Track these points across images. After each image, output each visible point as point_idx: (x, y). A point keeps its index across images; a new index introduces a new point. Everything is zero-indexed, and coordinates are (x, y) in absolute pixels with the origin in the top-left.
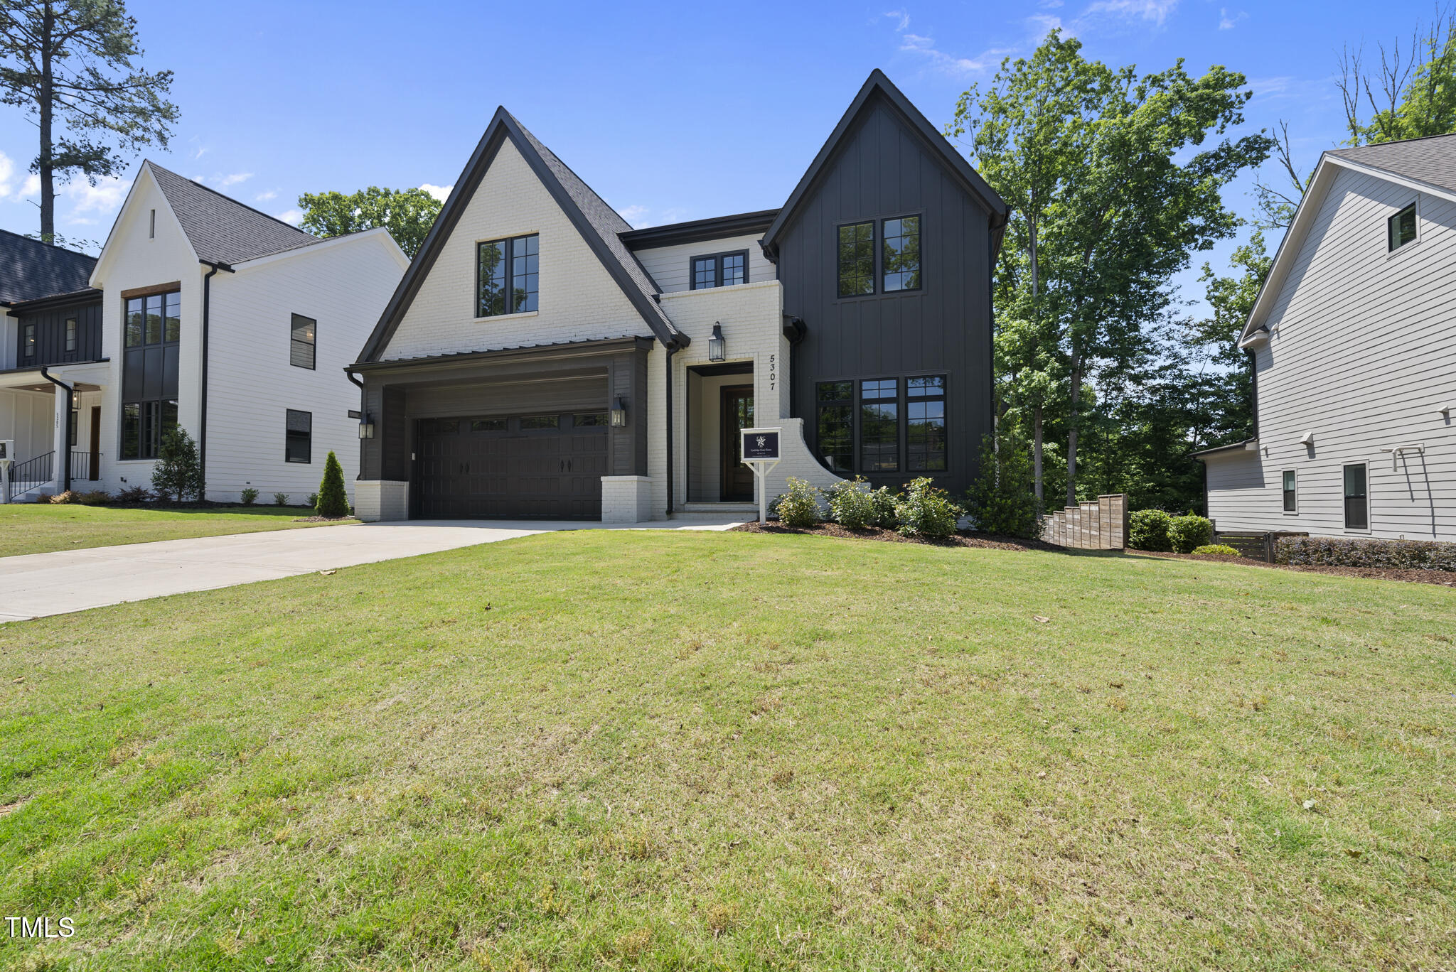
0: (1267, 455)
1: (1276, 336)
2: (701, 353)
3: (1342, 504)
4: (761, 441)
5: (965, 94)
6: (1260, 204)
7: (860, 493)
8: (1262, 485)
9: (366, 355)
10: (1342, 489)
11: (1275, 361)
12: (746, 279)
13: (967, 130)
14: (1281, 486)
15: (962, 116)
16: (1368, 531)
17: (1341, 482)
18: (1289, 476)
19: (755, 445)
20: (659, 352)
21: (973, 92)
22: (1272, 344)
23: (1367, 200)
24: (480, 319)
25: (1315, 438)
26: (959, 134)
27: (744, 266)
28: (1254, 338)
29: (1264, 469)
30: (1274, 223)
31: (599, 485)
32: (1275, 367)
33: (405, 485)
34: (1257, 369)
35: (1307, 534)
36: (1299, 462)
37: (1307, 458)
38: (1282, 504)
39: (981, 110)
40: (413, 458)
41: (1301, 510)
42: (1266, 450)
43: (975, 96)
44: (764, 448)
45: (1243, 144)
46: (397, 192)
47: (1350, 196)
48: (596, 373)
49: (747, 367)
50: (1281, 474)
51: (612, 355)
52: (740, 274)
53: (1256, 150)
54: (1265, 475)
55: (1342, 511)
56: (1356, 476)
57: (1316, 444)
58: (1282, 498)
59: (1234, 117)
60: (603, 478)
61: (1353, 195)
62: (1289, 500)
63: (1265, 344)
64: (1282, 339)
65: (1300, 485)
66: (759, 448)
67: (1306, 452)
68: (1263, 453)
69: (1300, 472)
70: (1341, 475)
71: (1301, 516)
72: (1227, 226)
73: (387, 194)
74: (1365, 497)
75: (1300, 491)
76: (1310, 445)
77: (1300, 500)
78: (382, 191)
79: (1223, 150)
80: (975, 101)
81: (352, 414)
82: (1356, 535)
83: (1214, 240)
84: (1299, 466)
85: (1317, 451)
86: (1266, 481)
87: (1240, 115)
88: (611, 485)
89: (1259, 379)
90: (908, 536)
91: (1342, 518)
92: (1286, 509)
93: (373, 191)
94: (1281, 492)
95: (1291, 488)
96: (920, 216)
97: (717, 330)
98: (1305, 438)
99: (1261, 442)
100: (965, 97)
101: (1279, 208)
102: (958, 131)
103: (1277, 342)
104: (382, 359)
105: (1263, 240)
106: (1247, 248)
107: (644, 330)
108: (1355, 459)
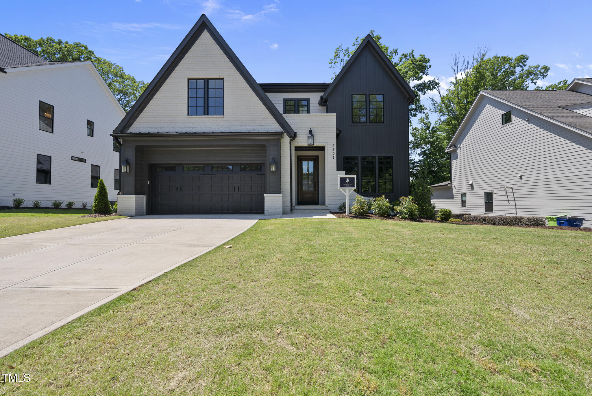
0: (455, 188)
1: (459, 149)
2: (302, 141)
3: (484, 204)
4: (347, 181)
5: (338, 49)
6: (432, 103)
7: (384, 202)
8: (453, 198)
9: (121, 128)
10: (484, 200)
11: (459, 157)
12: (308, 112)
13: (339, 62)
14: (461, 198)
15: (337, 57)
16: (493, 213)
17: (484, 197)
18: (464, 195)
19: (345, 182)
20: (286, 140)
21: (340, 48)
22: (458, 151)
23: (494, 108)
24: (189, 116)
25: (474, 183)
26: (336, 64)
27: (308, 105)
28: (452, 149)
29: (454, 193)
30: (436, 110)
31: (263, 198)
32: (458, 159)
33: (145, 197)
34: (452, 159)
35: (470, 214)
36: (468, 191)
37: (471, 189)
38: (461, 204)
39: (344, 55)
40: (149, 184)
41: (468, 206)
42: (455, 186)
43: (341, 50)
44: (349, 183)
45: (429, 83)
46: (67, 43)
47: (488, 106)
48: (262, 147)
49: (322, 149)
50: (461, 194)
51: (268, 139)
52: (306, 108)
53: (432, 85)
54: (454, 195)
55: (484, 207)
56: (489, 196)
57: (474, 185)
58: (461, 202)
59: (426, 73)
60: (265, 195)
61: (489, 106)
62: (464, 203)
63: (455, 151)
64: (461, 150)
65: (468, 198)
66: (346, 183)
67: (470, 187)
68: (453, 187)
69: (468, 194)
70: (484, 195)
71: (468, 208)
72: (422, 109)
73: (60, 43)
74: (492, 202)
75: (468, 200)
76: (472, 185)
77: (468, 203)
78: (57, 41)
79: (423, 84)
80: (341, 52)
81: (73, 158)
82: (489, 215)
83: (418, 114)
84: (467, 192)
85: (474, 187)
86: (454, 197)
87: (427, 72)
88: (268, 198)
89: (452, 163)
90: (405, 218)
91: (484, 209)
92: (462, 206)
93: (51, 40)
94: (461, 200)
95: (464, 199)
96: (383, 95)
97: (311, 132)
98: (471, 183)
99: (453, 184)
100: (338, 50)
101: (437, 106)
102: (336, 62)
103: (459, 151)
104: (129, 132)
105: (428, 115)
106: (424, 117)
107: (279, 129)
108: (489, 190)
